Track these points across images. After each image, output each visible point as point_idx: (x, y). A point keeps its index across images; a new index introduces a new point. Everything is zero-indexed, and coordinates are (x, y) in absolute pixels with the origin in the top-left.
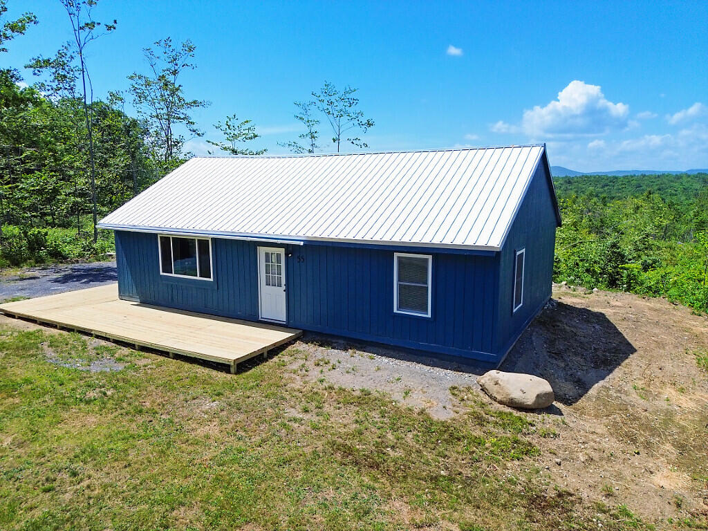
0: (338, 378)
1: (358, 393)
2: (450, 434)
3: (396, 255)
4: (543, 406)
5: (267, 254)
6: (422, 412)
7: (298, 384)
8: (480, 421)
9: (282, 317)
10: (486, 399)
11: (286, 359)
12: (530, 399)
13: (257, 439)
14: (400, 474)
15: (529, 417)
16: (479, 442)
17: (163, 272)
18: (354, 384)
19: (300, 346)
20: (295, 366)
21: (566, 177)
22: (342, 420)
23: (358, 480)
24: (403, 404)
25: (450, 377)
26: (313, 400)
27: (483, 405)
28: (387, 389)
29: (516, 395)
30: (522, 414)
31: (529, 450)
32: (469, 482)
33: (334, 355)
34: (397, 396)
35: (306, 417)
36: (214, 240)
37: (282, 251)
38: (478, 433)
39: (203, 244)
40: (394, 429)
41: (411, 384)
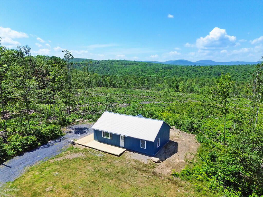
0: (133, 158)
1: (135, 160)
2: (146, 166)
3: (141, 141)
4: (158, 162)
6: (143, 163)
7: (127, 158)
8: (150, 164)
9: (124, 146)
10: (152, 161)
11: (125, 154)
12: (157, 161)
13: (124, 166)
14: (140, 170)
15: (156, 163)
16: (149, 167)
17: (103, 137)
18: (135, 158)
19: (127, 152)
20: (126, 155)
21: (211, 66)
22: (134, 164)
23: (135, 170)
24: (141, 162)
25: (148, 157)
26: (130, 161)
27: (151, 162)
28: (139, 159)
29: (155, 161)
30: (155, 163)
31: (155, 167)
32: (147, 171)
33: (132, 153)
34: (141, 160)
35: (129, 163)
38: (149, 165)
40: (140, 165)
41: (142, 159)
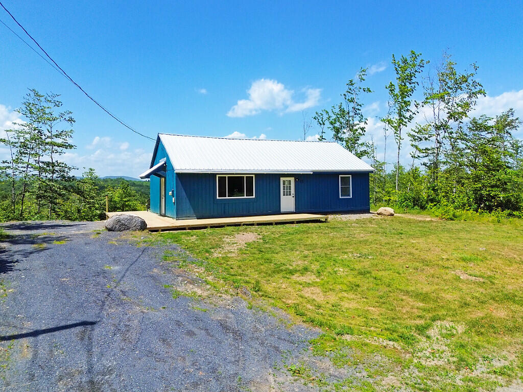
3: (340, 176)
5: (284, 181)
17: (219, 197)
36: (256, 175)
37: (292, 179)
39: (250, 179)
